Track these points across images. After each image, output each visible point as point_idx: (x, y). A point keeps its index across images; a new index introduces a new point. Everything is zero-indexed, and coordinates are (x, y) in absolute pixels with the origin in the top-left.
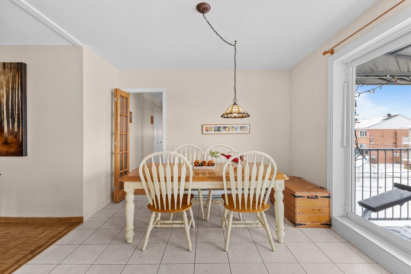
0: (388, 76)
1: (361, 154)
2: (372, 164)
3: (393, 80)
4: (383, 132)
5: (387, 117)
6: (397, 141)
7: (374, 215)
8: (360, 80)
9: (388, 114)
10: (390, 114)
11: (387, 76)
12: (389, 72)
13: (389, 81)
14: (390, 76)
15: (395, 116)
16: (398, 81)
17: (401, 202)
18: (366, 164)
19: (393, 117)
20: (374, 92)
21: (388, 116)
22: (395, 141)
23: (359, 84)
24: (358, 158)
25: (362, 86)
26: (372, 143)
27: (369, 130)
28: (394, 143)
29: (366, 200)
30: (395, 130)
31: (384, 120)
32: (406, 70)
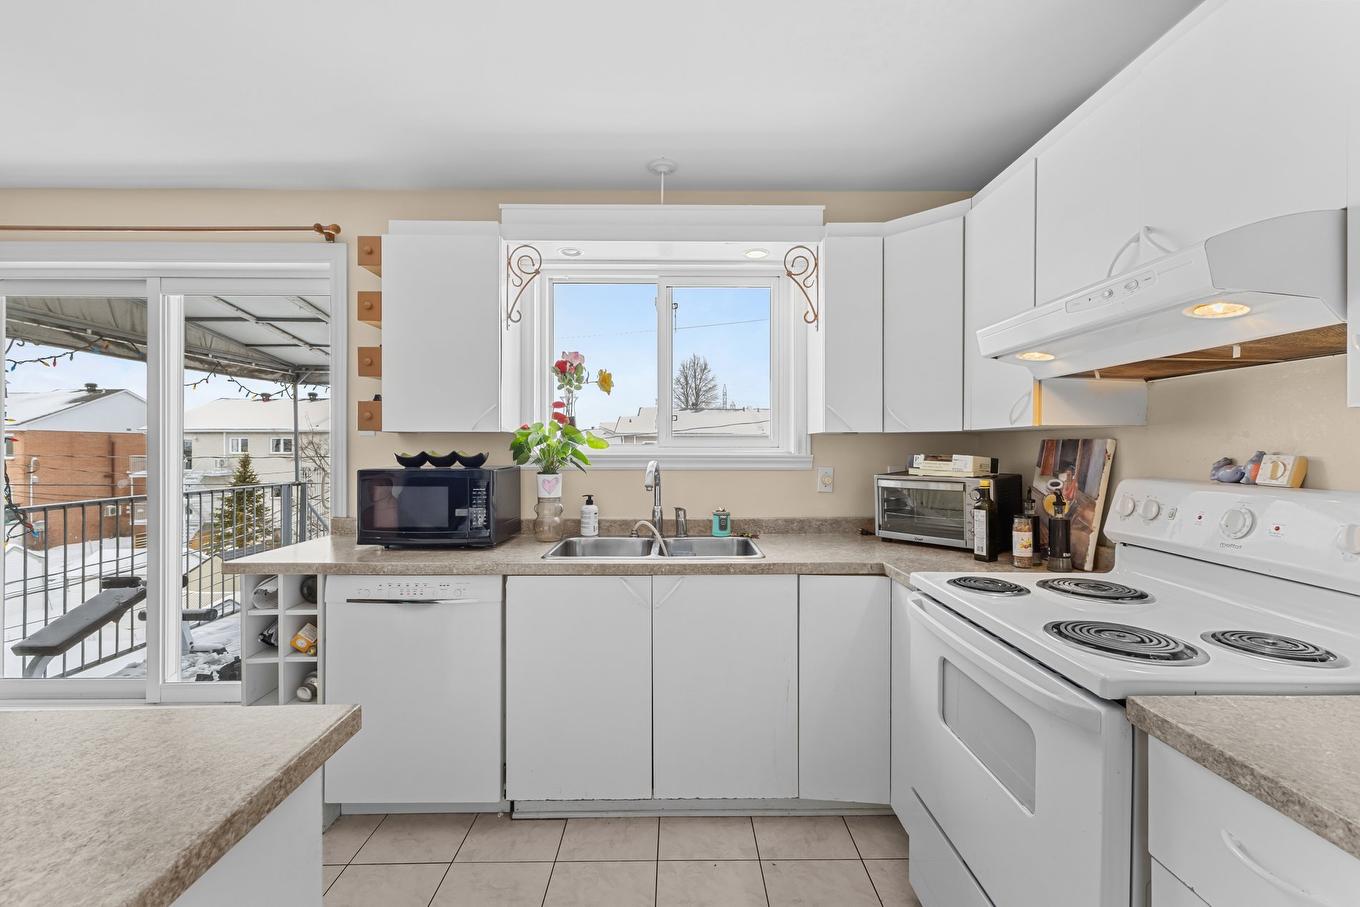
0: (89, 331)
1: (21, 522)
2: (28, 550)
3: (100, 343)
4: (72, 441)
5: (85, 394)
6: (116, 469)
7: (54, 665)
8: (15, 327)
9: (87, 385)
10: (95, 385)
11: (85, 330)
12: (90, 323)
13: (91, 343)
14: (94, 333)
15: (109, 392)
16: (112, 347)
17: (115, 615)
18: (14, 553)
19: (104, 395)
20: (55, 364)
21: (88, 390)
22: (108, 469)
23: (14, 338)
24: (12, 534)
25: (21, 343)
26: (34, 478)
27: (23, 432)
28: (105, 476)
29: (36, 636)
30: (110, 436)
31: (75, 401)
32: (128, 327)
